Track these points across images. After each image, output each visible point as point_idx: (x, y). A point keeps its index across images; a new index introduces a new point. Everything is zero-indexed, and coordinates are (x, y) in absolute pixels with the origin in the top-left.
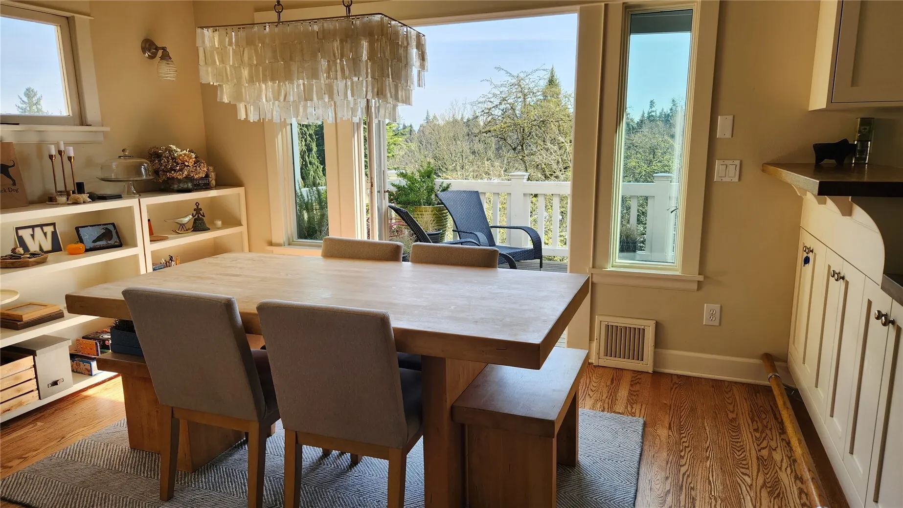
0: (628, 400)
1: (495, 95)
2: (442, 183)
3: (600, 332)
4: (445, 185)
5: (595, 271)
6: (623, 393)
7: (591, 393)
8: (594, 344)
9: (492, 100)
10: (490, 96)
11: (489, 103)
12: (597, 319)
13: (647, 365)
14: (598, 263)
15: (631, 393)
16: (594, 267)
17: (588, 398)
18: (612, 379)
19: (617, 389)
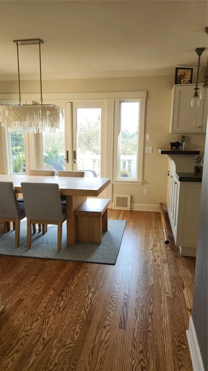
0: (123, 217)
2: (61, 155)
3: (115, 199)
4: (62, 156)
5: (113, 180)
6: (121, 216)
7: (112, 216)
8: (113, 203)
12: (114, 195)
13: (128, 208)
14: (114, 178)
15: (123, 215)
16: (113, 179)
17: (111, 217)
18: (118, 212)
19: (119, 215)
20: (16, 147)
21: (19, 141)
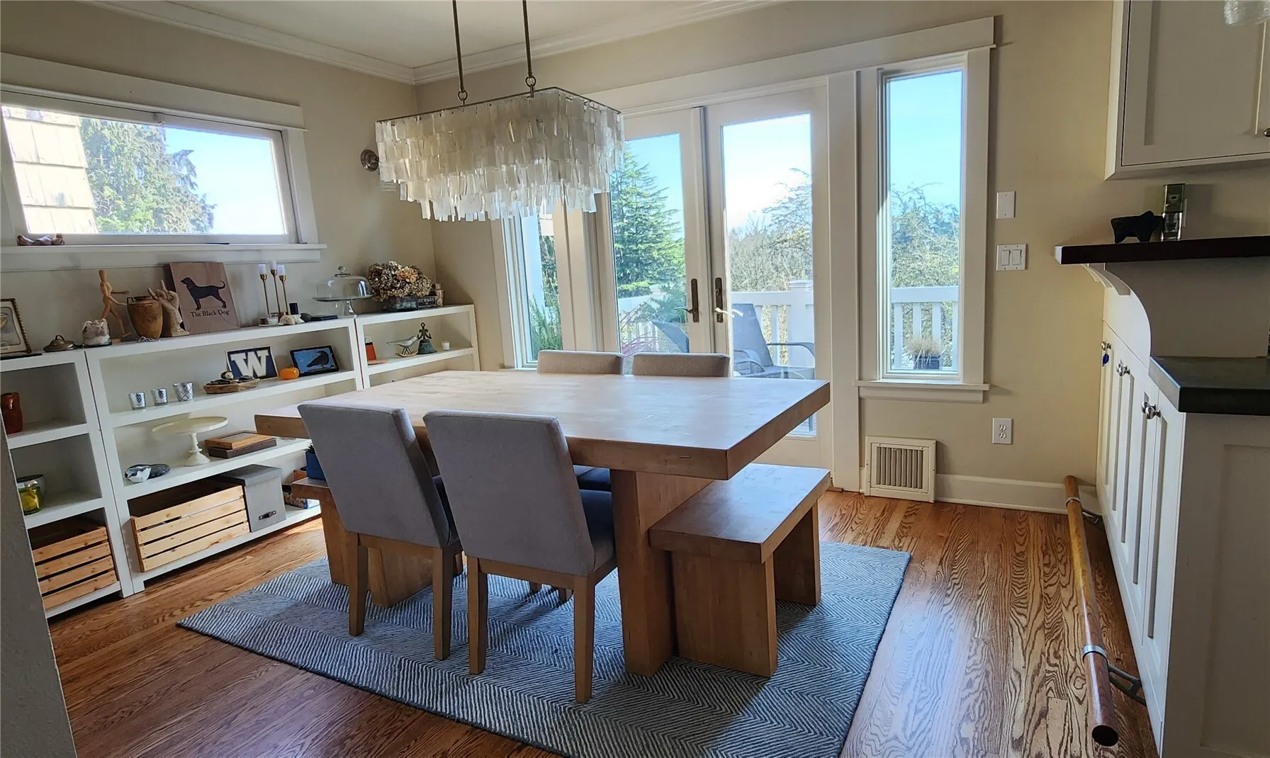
0: (897, 533)
1: (791, 200)
3: (871, 456)
5: (861, 383)
6: (894, 525)
7: (854, 526)
8: (865, 471)
9: (787, 205)
10: (787, 200)
11: (784, 209)
12: (867, 440)
13: (926, 493)
14: (865, 374)
15: (902, 526)
16: (860, 379)
17: (849, 531)
18: (884, 511)
19: (887, 521)
20: (636, 284)
21: (646, 265)
